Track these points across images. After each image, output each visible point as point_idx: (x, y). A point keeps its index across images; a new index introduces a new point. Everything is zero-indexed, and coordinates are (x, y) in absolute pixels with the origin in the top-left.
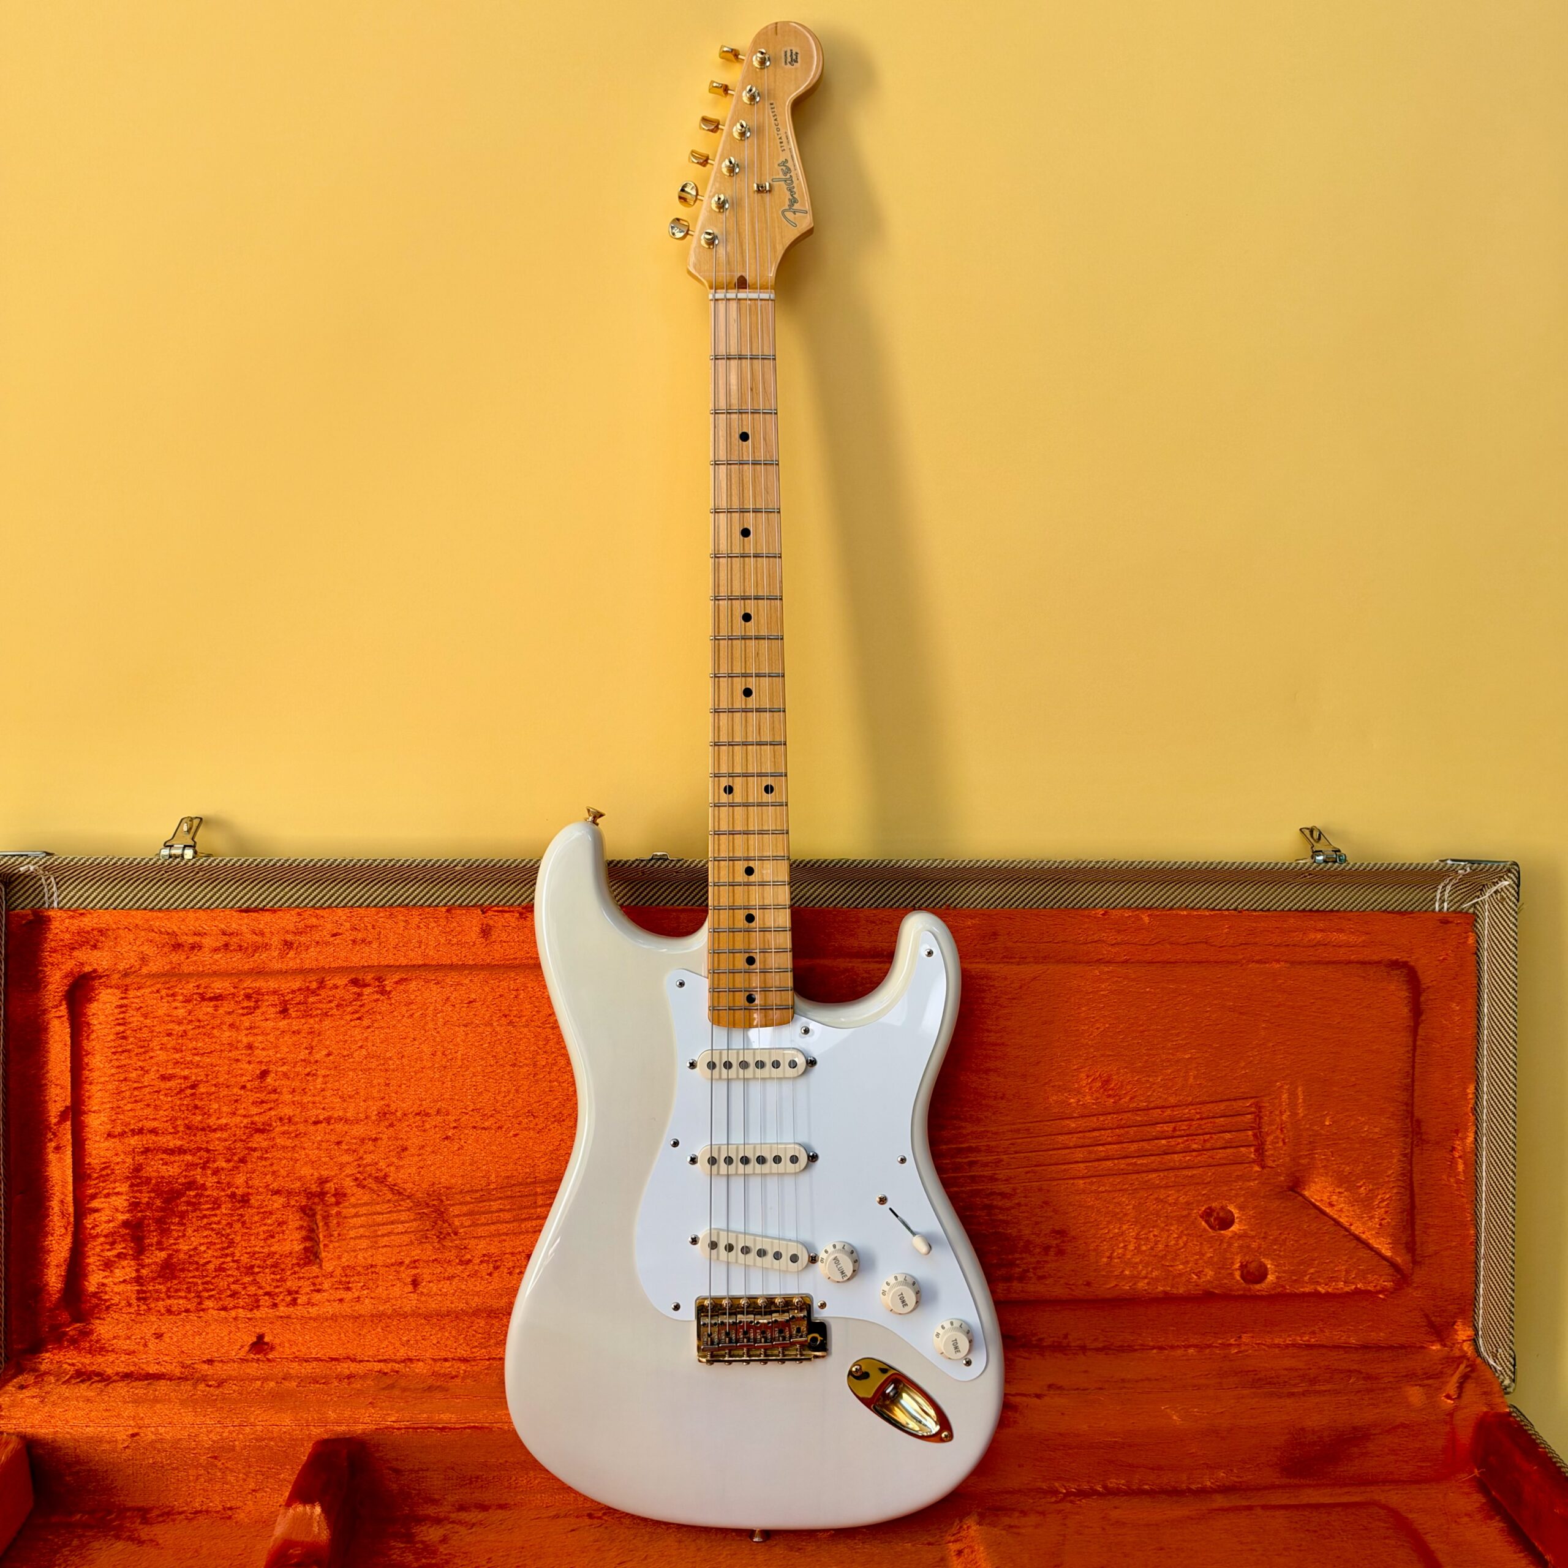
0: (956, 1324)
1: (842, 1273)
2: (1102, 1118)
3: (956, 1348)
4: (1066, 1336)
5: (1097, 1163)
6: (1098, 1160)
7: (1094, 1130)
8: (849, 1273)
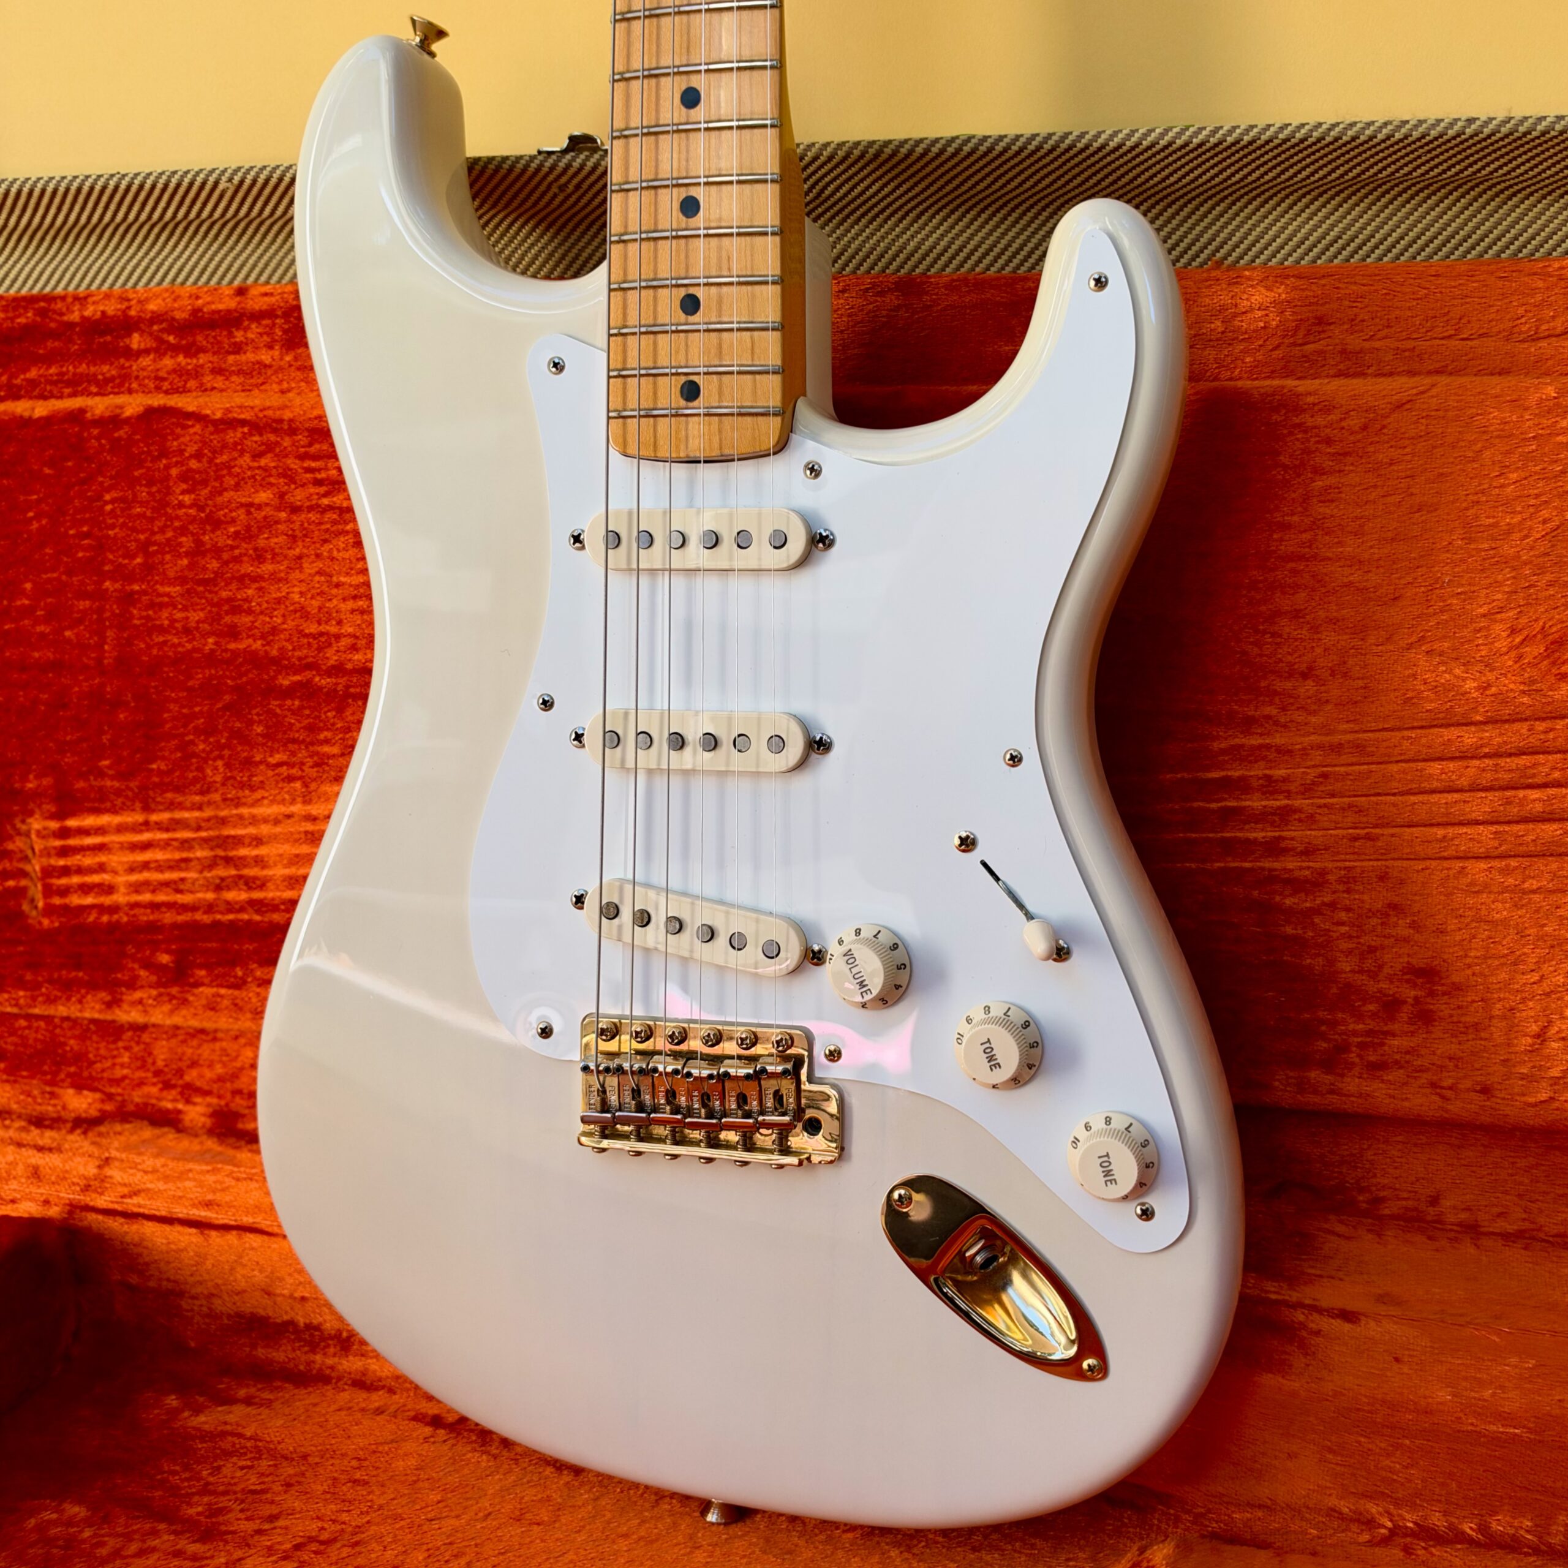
0: (1119, 1123)
1: (862, 985)
2: (1541, 726)
3: (1108, 1173)
4: (1434, 1201)
5: (1522, 827)
6: (1525, 820)
7: (1521, 753)
8: (876, 984)
